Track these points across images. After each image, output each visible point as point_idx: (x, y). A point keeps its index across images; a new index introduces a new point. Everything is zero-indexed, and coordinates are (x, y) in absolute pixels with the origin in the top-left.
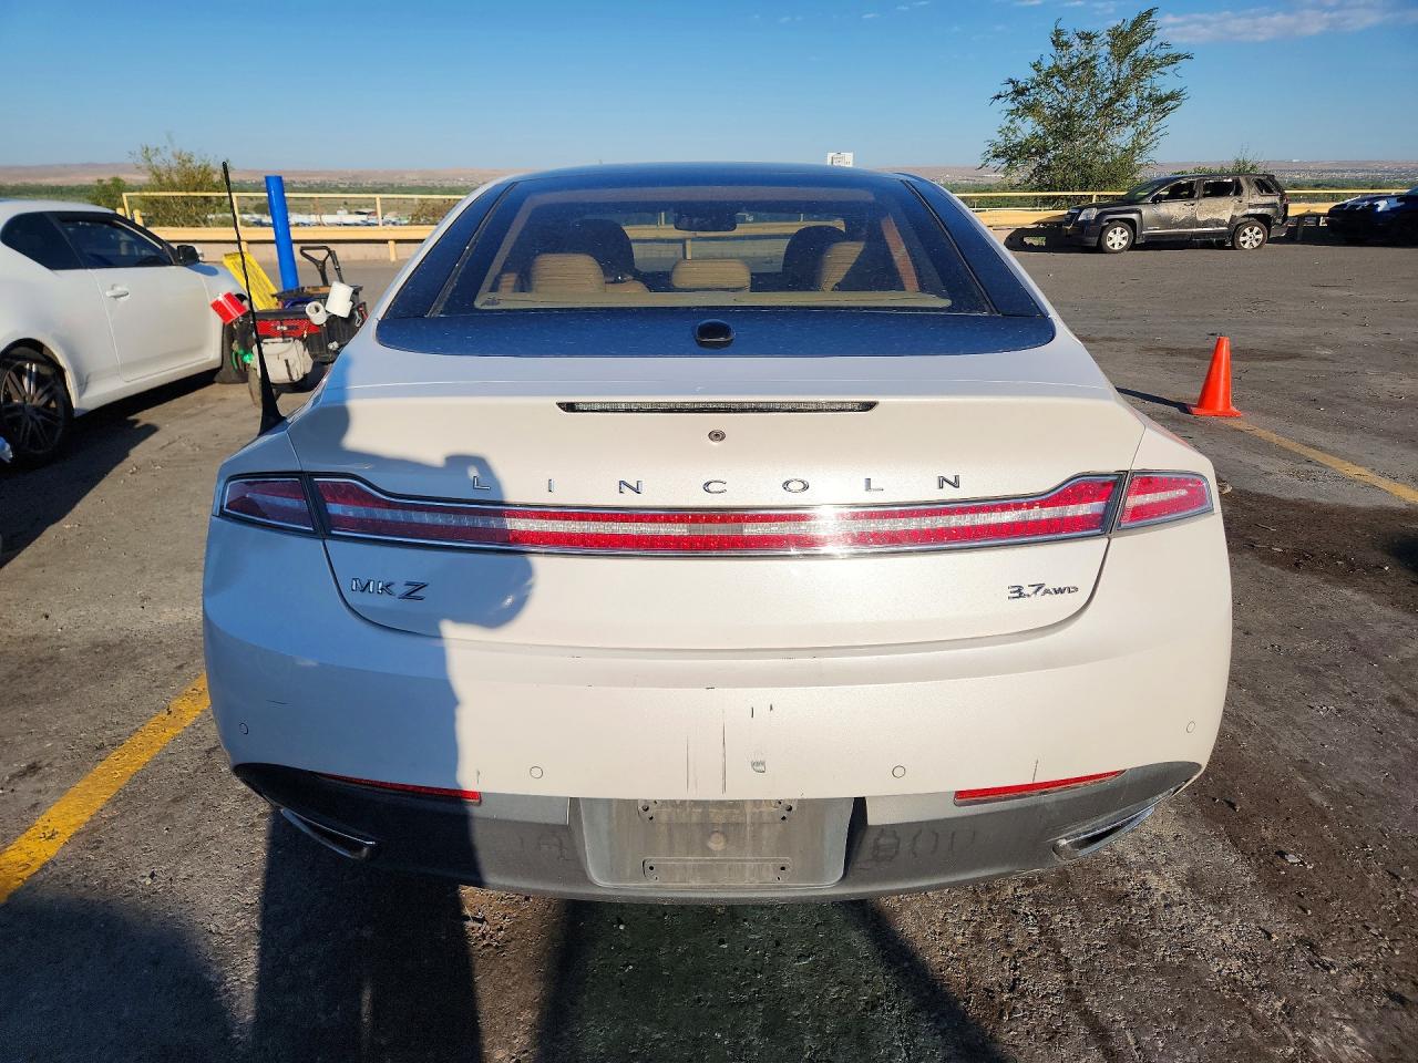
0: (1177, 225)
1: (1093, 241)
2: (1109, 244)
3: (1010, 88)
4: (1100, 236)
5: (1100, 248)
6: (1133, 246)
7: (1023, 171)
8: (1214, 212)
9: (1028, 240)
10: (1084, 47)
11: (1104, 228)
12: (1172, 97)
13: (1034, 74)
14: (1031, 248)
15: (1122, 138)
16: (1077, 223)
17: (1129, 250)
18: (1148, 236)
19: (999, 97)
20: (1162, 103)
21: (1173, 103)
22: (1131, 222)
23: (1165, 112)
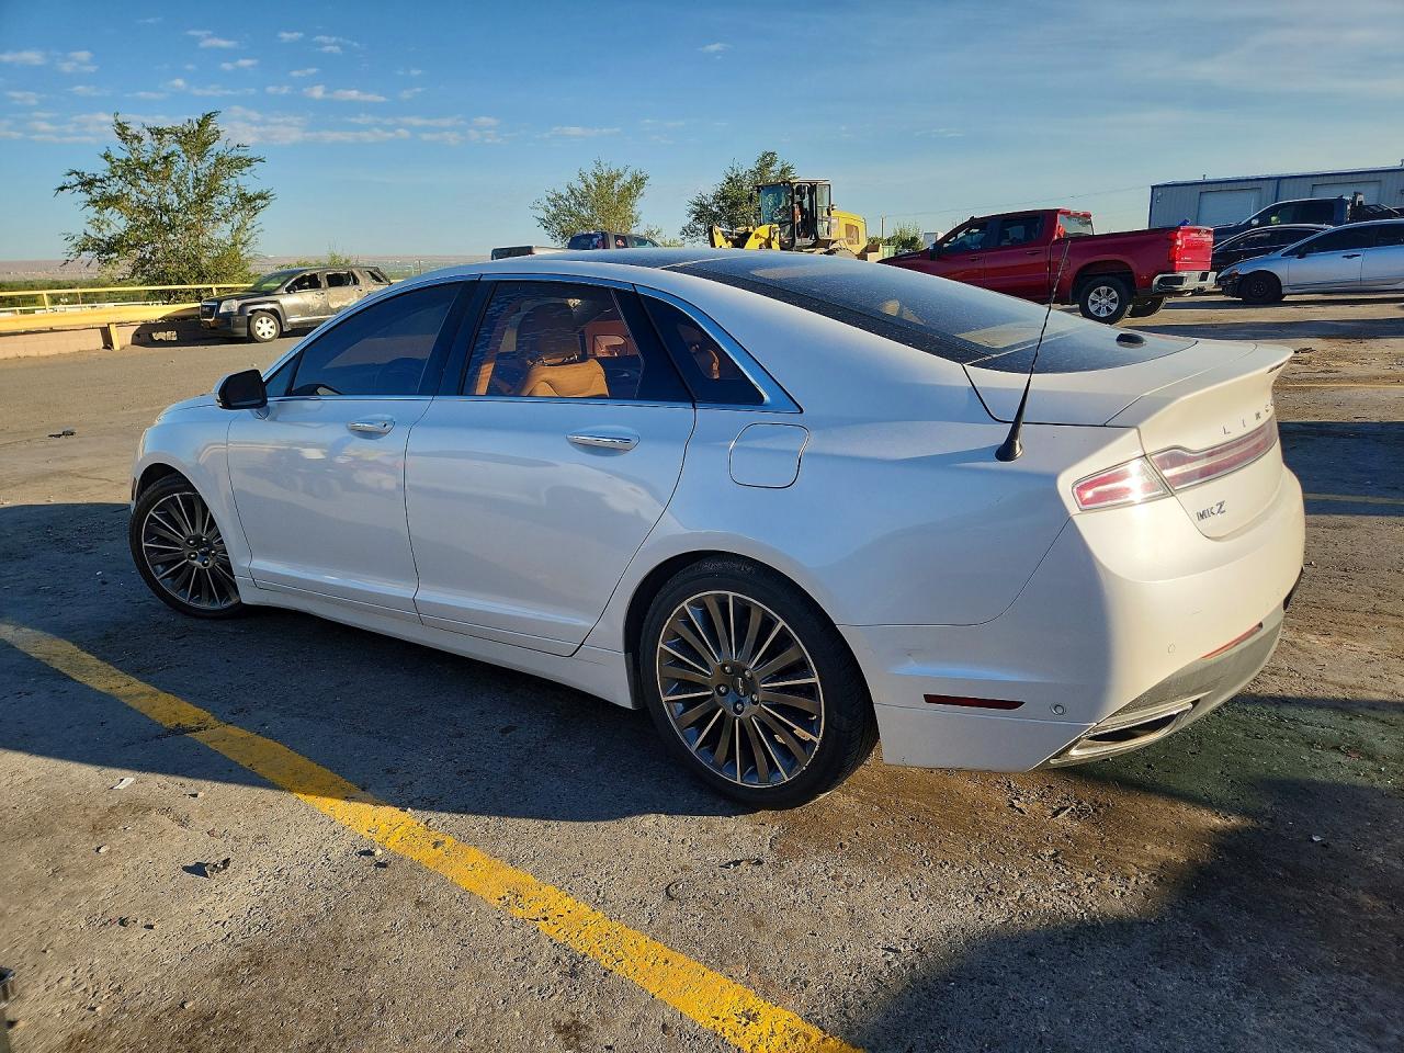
0: (315, 313)
1: (243, 332)
2: (259, 333)
3: (74, 179)
4: (249, 327)
5: (251, 338)
6: (282, 335)
7: (123, 266)
8: (343, 300)
9: (157, 336)
10: (157, 142)
11: (249, 318)
12: (261, 197)
13: (107, 165)
14: (161, 343)
15: (221, 233)
16: (219, 316)
17: (279, 337)
18: (293, 324)
19: (62, 189)
20: (249, 202)
21: (264, 202)
22: (274, 312)
23: (256, 210)
